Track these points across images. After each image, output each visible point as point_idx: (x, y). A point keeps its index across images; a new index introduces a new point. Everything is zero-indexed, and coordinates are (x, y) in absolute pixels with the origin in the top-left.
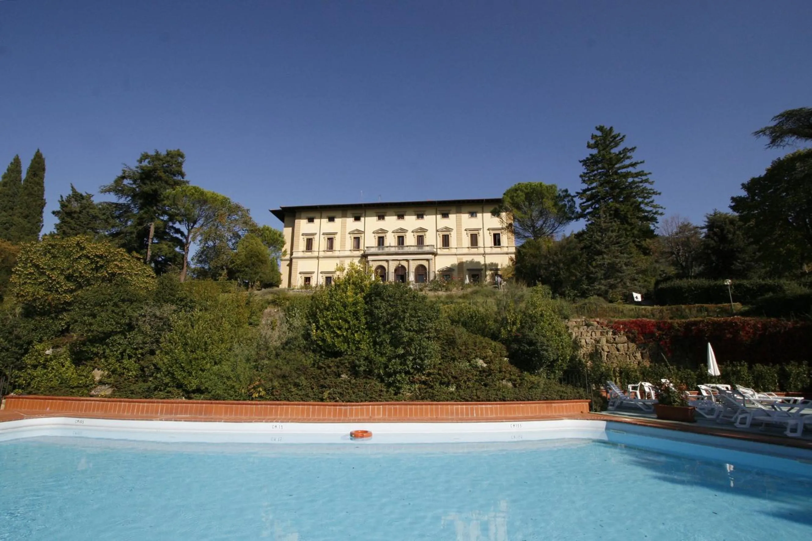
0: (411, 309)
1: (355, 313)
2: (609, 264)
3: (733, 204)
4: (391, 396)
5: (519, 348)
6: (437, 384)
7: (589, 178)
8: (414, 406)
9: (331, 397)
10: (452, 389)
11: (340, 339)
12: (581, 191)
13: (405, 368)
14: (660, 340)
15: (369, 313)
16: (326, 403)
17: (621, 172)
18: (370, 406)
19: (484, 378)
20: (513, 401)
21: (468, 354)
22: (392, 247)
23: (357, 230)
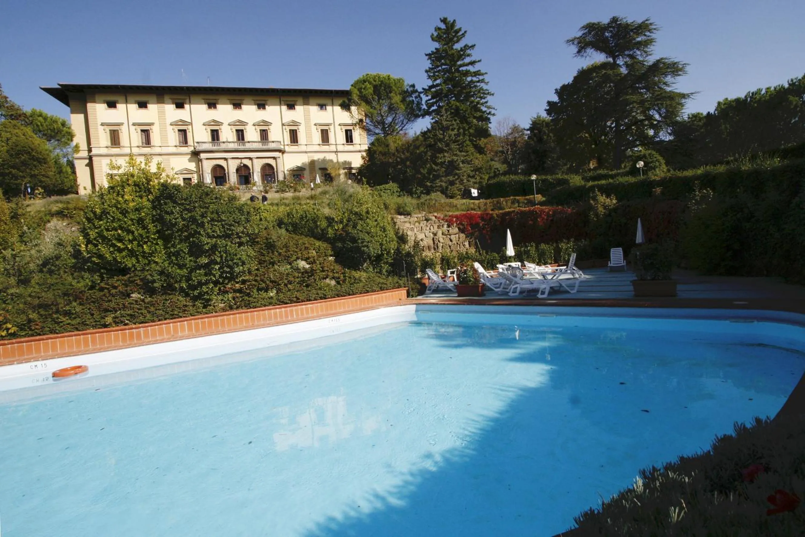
0: (212, 213)
1: (140, 221)
2: (449, 161)
3: (548, 108)
4: (198, 310)
5: (344, 246)
6: (255, 291)
7: (434, 75)
8: (225, 317)
9: (117, 320)
10: (273, 293)
11: (124, 253)
12: (427, 88)
13: (211, 279)
14: (483, 229)
15: (159, 220)
16: (112, 329)
17: (463, 70)
18: (171, 324)
19: (306, 279)
20: (334, 297)
21: (289, 257)
22: (230, 142)
23: (181, 121)
